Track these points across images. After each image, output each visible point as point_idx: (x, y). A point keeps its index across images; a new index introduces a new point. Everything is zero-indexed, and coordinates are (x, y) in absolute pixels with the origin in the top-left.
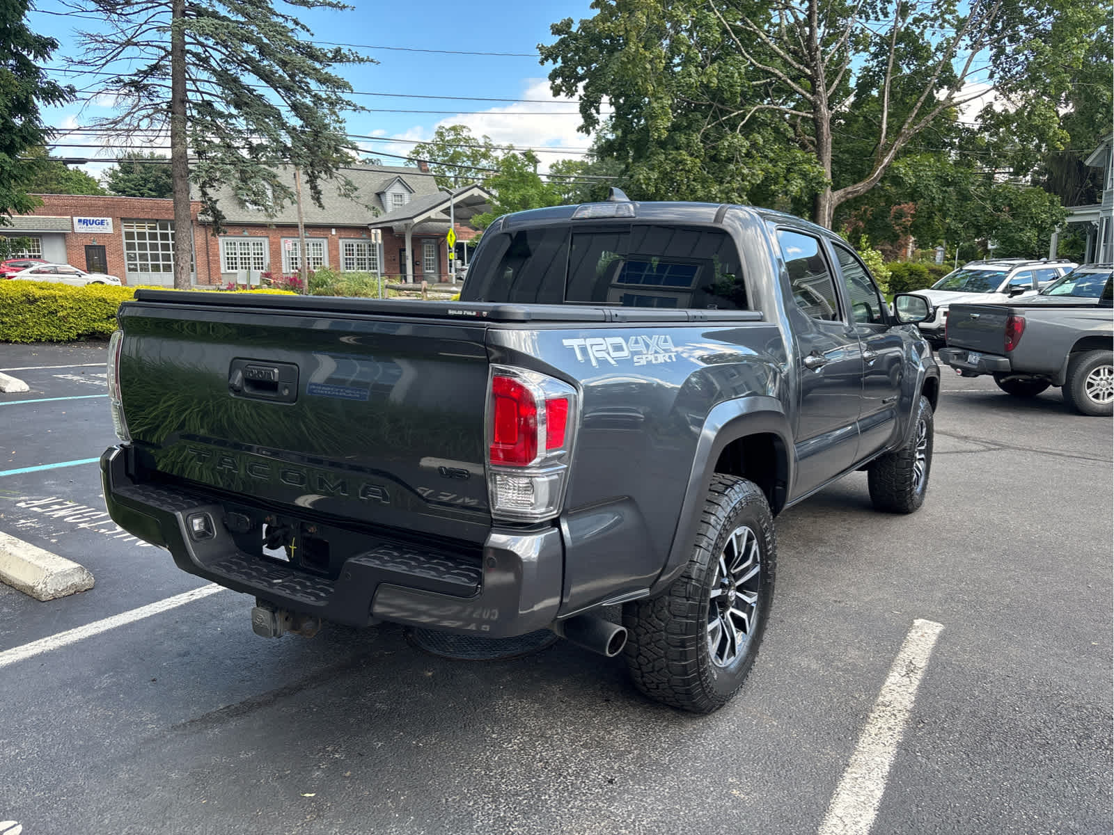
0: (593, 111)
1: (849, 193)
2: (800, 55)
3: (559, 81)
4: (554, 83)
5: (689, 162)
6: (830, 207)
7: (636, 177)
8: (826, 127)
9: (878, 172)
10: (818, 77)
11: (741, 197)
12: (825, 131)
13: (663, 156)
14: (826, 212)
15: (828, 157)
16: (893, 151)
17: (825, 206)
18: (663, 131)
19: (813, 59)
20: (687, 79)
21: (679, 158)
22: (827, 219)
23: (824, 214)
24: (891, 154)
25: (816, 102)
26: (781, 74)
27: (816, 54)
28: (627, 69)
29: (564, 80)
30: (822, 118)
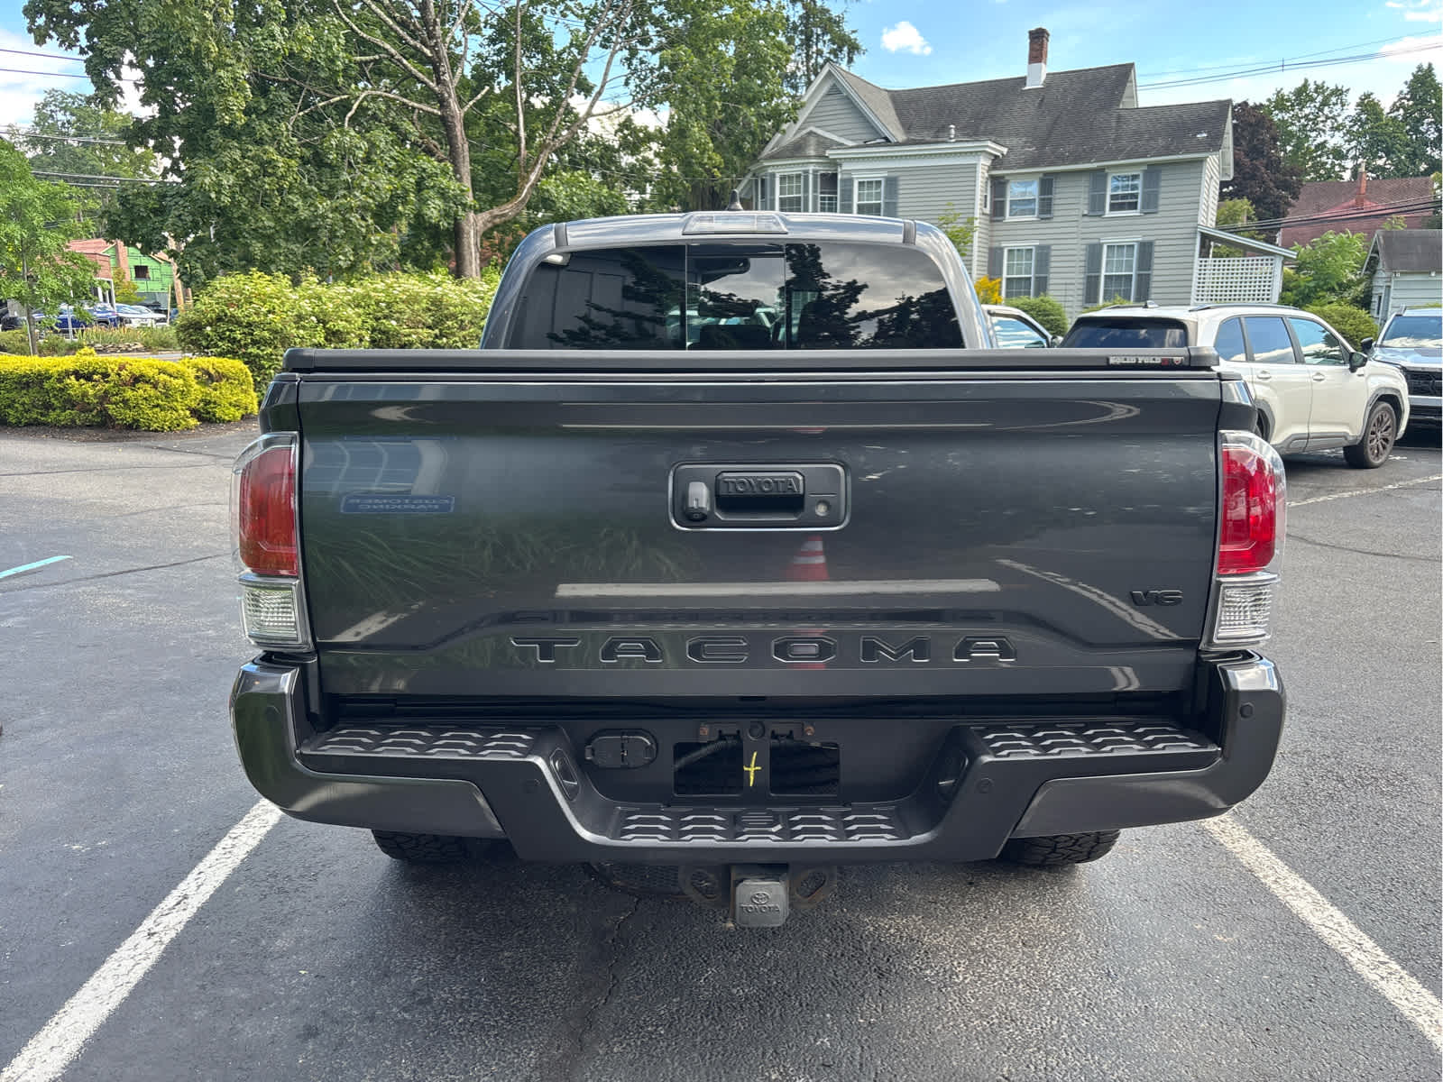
0: (111, 75)
1: (495, 217)
2: (412, 28)
3: (41, 21)
4: (33, 21)
5: (280, 165)
6: (476, 234)
7: (199, 180)
8: (459, 130)
9: (525, 191)
10: (440, 61)
11: (363, 218)
12: (459, 134)
13: (238, 152)
14: (471, 240)
15: (466, 168)
16: (539, 166)
17: (469, 233)
18: (238, 114)
19: (431, 36)
20: (269, 42)
21: (265, 158)
22: (473, 250)
23: (469, 243)
24: (537, 170)
25: (443, 95)
26: (393, 51)
27: (434, 30)
28: (173, 16)
29: (49, 19)
30: (453, 117)
